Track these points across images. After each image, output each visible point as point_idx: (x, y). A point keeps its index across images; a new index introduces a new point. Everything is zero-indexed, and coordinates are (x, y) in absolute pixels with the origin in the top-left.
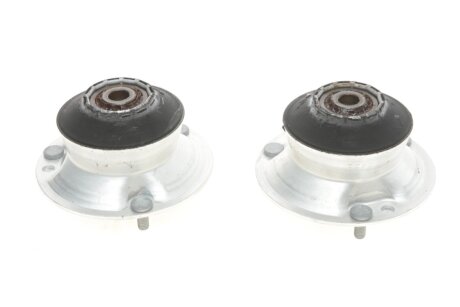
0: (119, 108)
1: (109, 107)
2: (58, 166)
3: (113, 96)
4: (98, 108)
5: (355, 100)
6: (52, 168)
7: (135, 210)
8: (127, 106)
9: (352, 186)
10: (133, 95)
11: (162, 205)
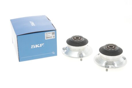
0: (78, 40)
1: (76, 40)
2: (66, 51)
3: (76, 38)
4: (74, 40)
5: (112, 47)
6: (65, 51)
7: (80, 57)
8: (79, 40)
9: (107, 61)
10: (80, 38)
11: (85, 57)
